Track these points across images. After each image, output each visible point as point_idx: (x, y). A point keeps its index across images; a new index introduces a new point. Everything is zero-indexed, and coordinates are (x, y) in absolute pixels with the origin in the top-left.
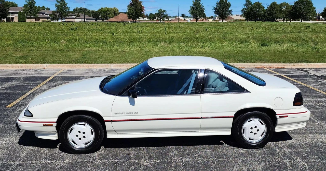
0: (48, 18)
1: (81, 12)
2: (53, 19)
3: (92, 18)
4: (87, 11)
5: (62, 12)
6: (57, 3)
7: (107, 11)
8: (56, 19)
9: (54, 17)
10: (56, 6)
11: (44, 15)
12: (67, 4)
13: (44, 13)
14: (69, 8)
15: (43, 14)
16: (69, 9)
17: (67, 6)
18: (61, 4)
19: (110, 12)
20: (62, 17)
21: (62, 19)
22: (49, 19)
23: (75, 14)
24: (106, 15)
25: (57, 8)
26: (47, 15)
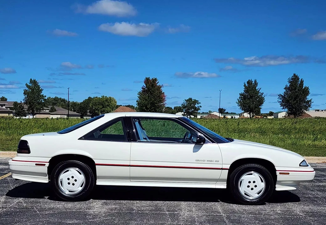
0: (9, 113)
2: (17, 114)
5: (33, 104)
6: (27, 89)
7: (104, 102)
8: (22, 114)
9: (19, 112)
10: (25, 93)
11: (4, 107)
12: (43, 90)
13: (4, 105)
15: (2, 105)
16: (45, 98)
17: (42, 94)
18: (33, 90)
20: (33, 111)
21: (33, 114)
22: (12, 115)
23: (48, 107)
24: (102, 108)
25: (26, 96)
26: (6, 108)
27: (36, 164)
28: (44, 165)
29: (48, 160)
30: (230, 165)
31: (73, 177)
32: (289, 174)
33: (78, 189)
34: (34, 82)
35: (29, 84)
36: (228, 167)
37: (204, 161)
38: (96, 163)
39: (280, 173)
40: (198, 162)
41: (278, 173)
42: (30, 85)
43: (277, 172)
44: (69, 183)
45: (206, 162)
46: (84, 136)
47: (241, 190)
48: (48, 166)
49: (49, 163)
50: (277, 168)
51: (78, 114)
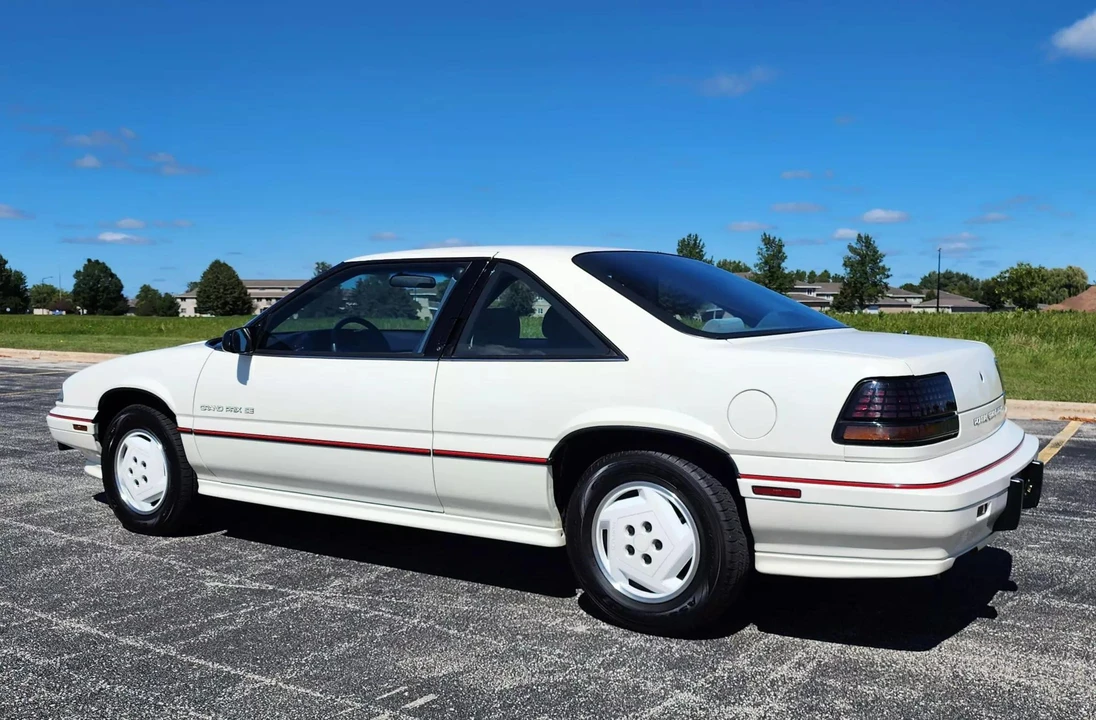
0: (821, 305)
1: (946, 286)
2: (836, 307)
3: (977, 304)
4: (967, 283)
6: (850, 254)
7: (1021, 276)
8: (846, 307)
10: (845, 264)
11: (814, 294)
12: (884, 256)
13: (814, 290)
14: (889, 269)
15: (810, 291)
16: (889, 273)
17: (881, 264)
18: (863, 257)
19: (1033, 279)
20: (862, 300)
21: (862, 307)
22: (827, 308)
23: (921, 293)
24: (1017, 290)
25: (848, 269)
26: (817, 295)
34: (866, 241)
35: (855, 246)
42: (858, 246)
51: (981, 305)
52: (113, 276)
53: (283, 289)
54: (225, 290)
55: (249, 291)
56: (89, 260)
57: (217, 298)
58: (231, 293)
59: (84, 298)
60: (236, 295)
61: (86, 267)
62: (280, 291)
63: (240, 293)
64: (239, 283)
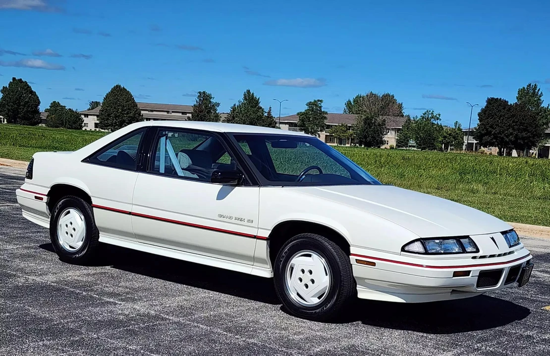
27: (36, 197)
28: (41, 199)
29: (46, 191)
30: (270, 232)
31: (71, 223)
32: (374, 264)
33: (77, 244)
36: (267, 234)
37: (230, 218)
38: (93, 203)
39: (356, 260)
40: (222, 219)
41: (353, 259)
43: (350, 256)
44: (67, 233)
45: (233, 221)
46: (89, 157)
47: (289, 285)
48: (46, 201)
49: (46, 197)
50: (353, 250)
52: (32, 92)
53: (168, 112)
54: (122, 110)
55: (142, 112)
56: (14, 79)
57: (116, 117)
58: (128, 113)
59: (9, 110)
60: (131, 115)
61: (11, 84)
62: (166, 113)
63: (135, 114)
64: (135, 105)
